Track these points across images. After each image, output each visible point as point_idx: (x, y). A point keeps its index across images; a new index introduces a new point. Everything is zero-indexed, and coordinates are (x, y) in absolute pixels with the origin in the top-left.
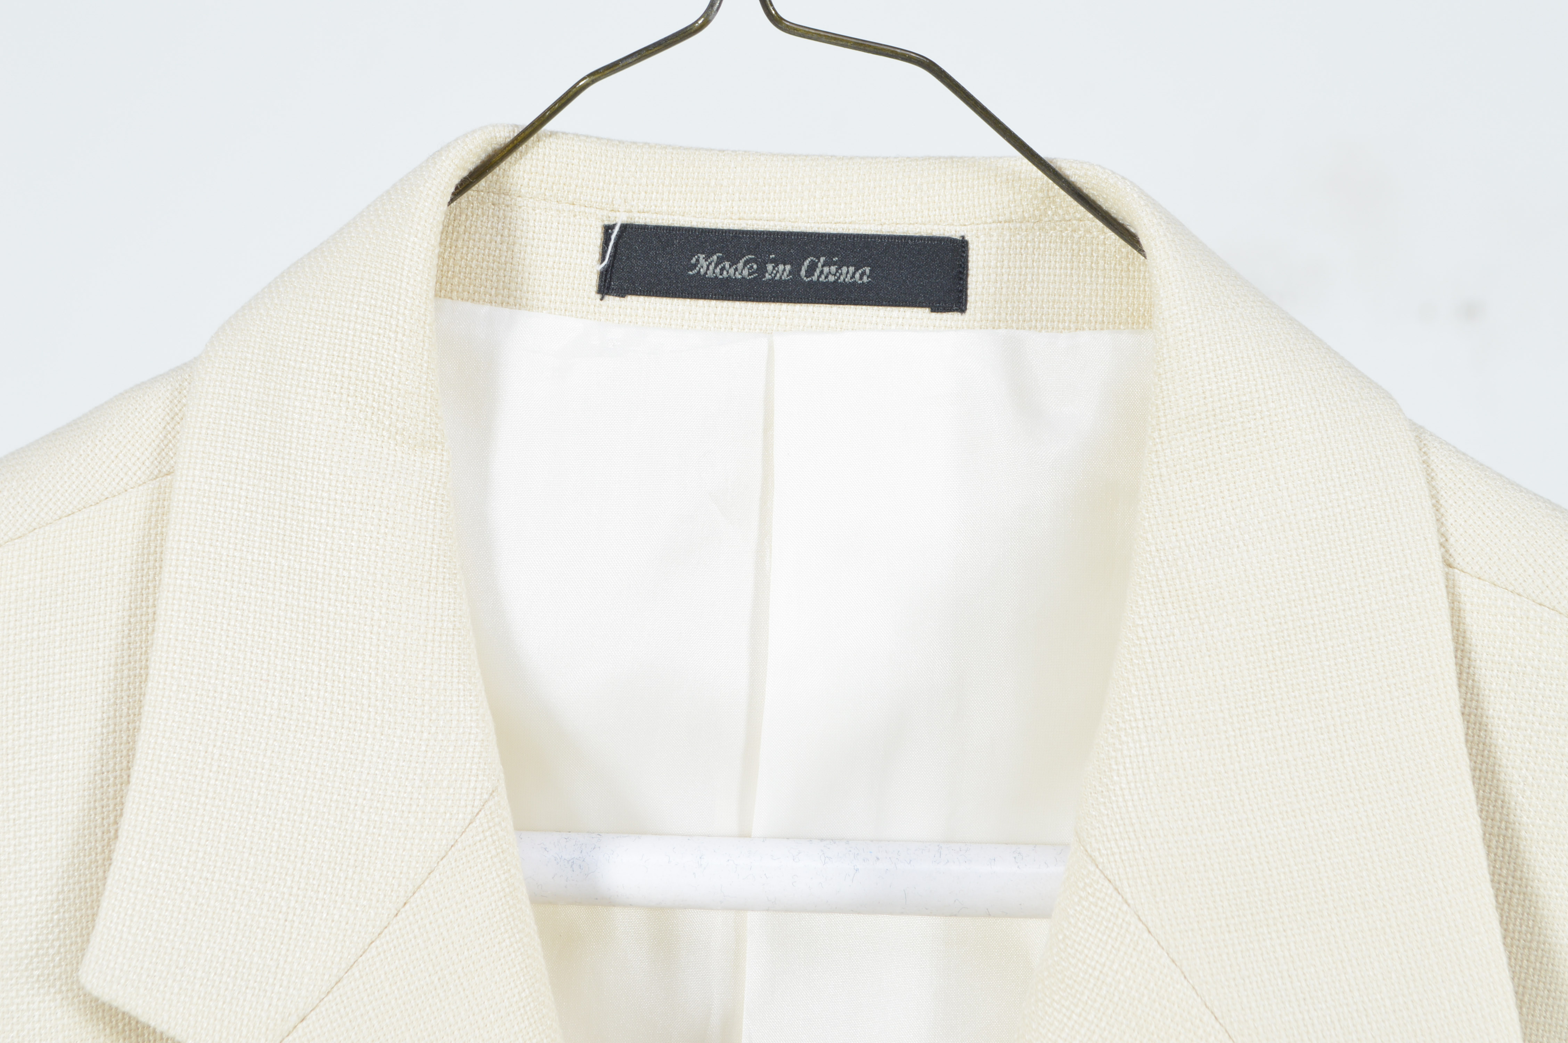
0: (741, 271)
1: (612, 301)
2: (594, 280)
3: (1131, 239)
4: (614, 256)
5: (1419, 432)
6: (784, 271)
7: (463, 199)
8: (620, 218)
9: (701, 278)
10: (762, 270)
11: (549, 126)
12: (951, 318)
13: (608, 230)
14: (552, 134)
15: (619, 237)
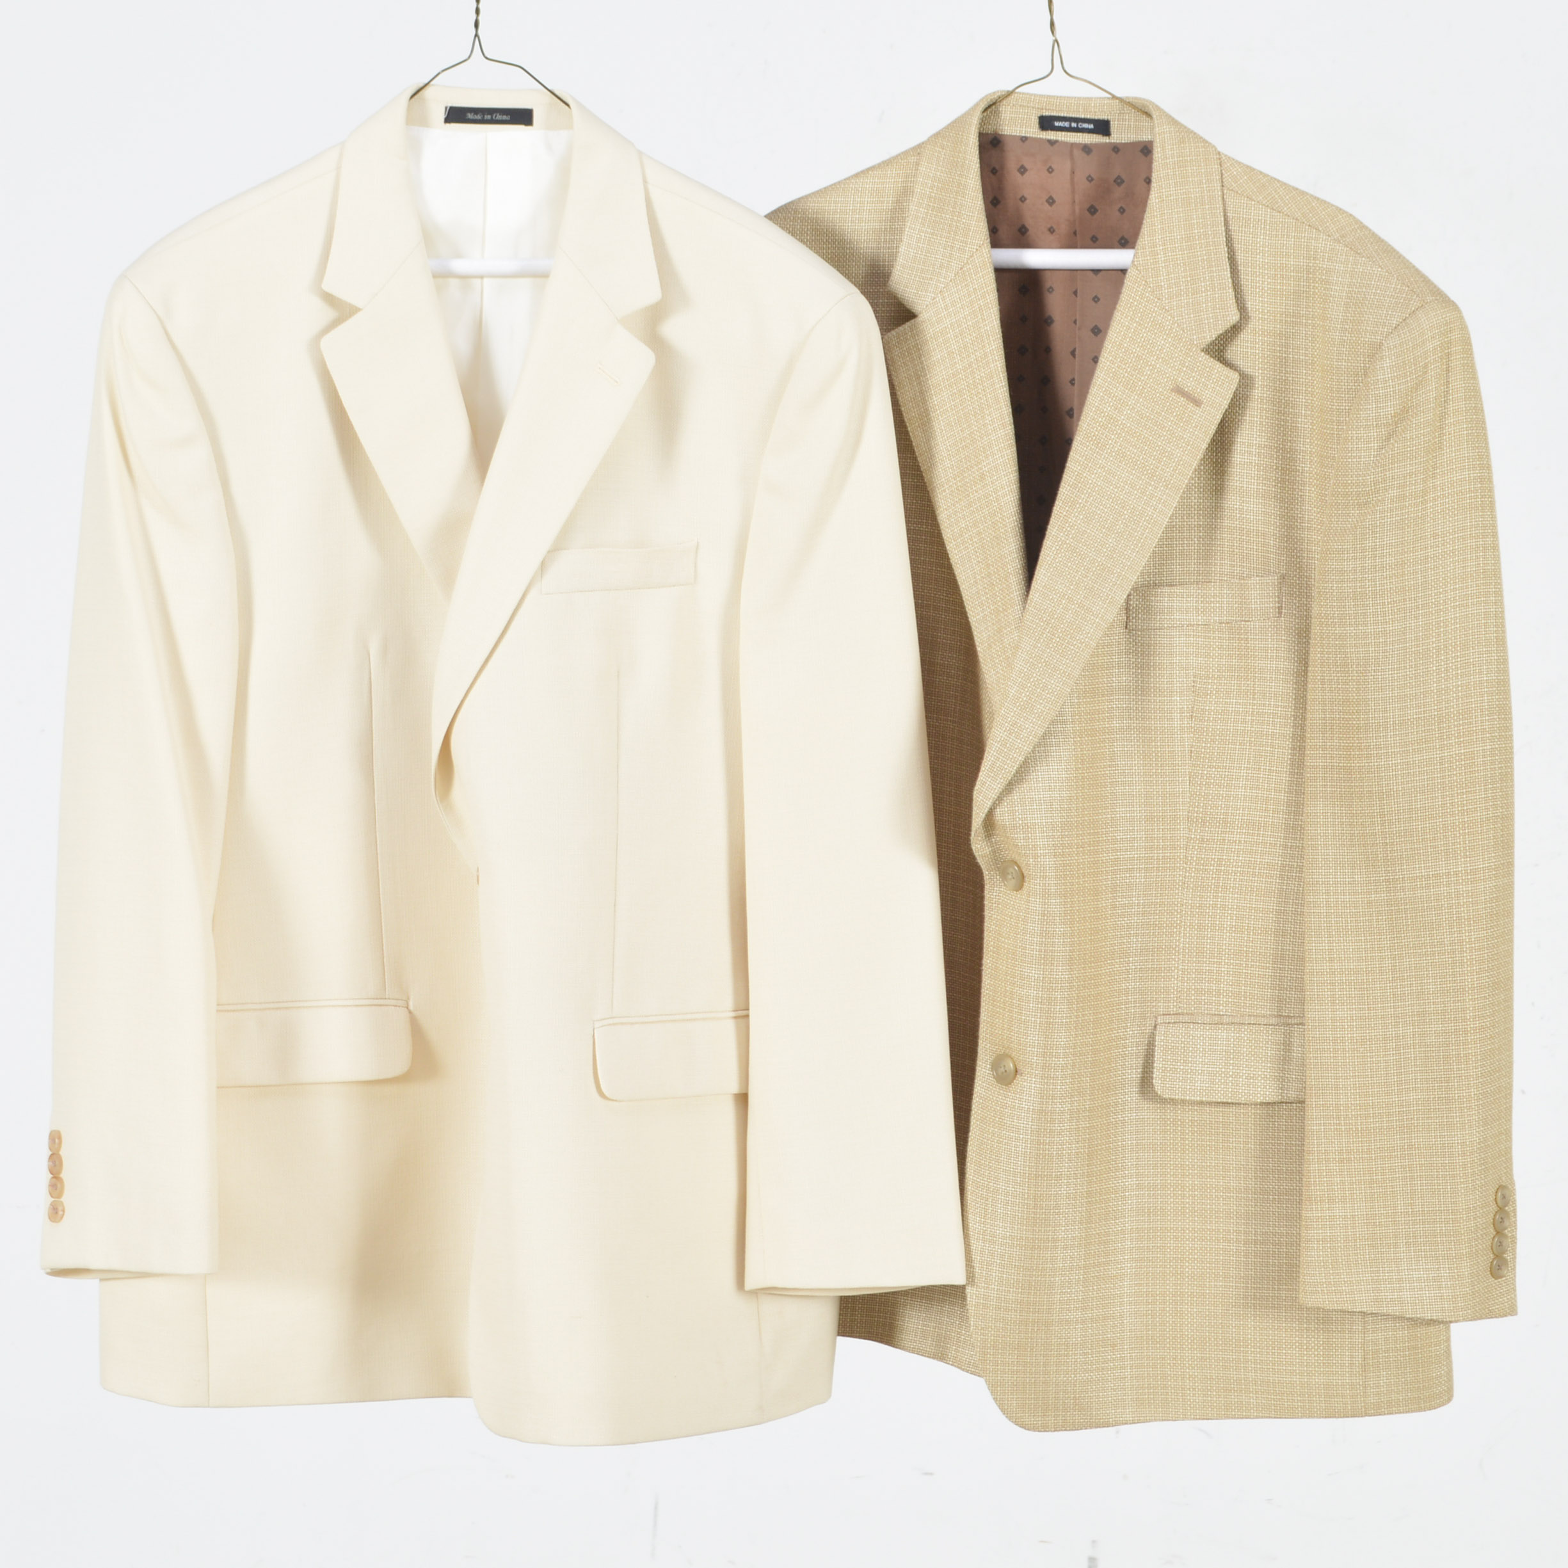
0: (479, 117)
1: (448, 125)
2: (443, 120)
3: (567, 105)
4: (449, 112)
5: (640, 153)
6: (489, 117)
7: (413, 99)
8: (450, 105)
9: (469, 119)
10: (484, 117)
11: (432, 83)
12: (529, 128)
13: (446, 108)
14: (432, 85)
15: (449, 110)
